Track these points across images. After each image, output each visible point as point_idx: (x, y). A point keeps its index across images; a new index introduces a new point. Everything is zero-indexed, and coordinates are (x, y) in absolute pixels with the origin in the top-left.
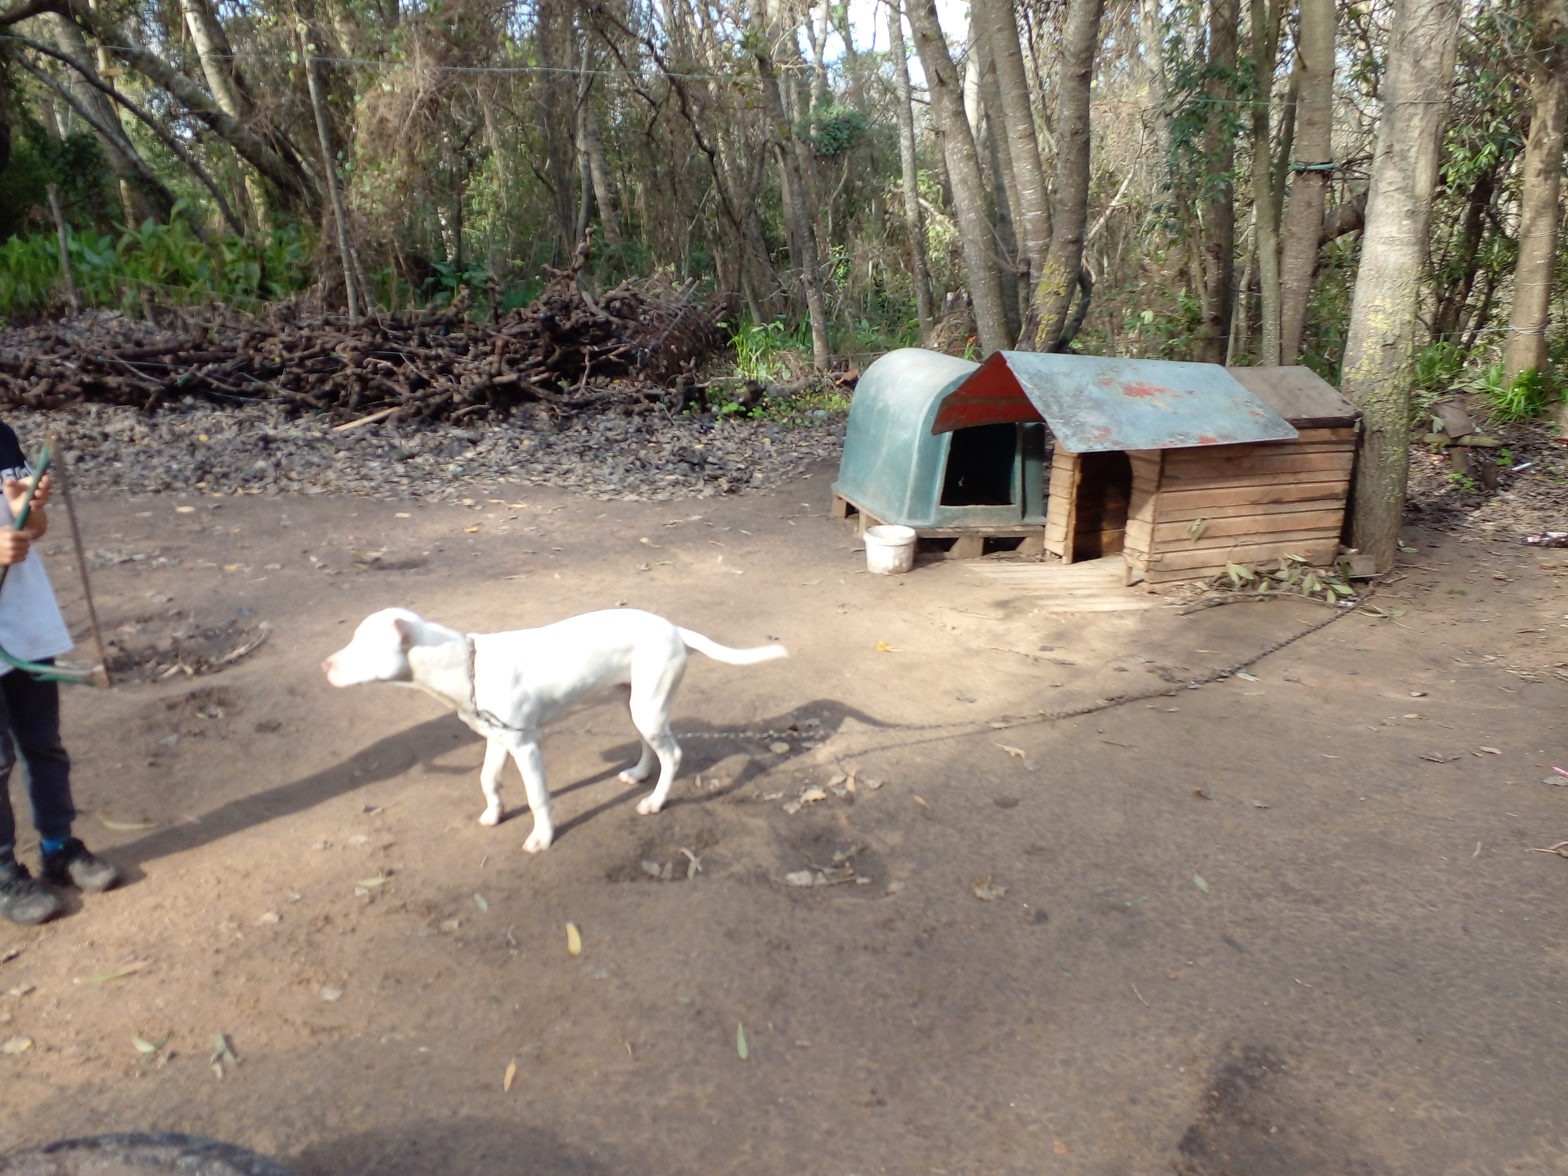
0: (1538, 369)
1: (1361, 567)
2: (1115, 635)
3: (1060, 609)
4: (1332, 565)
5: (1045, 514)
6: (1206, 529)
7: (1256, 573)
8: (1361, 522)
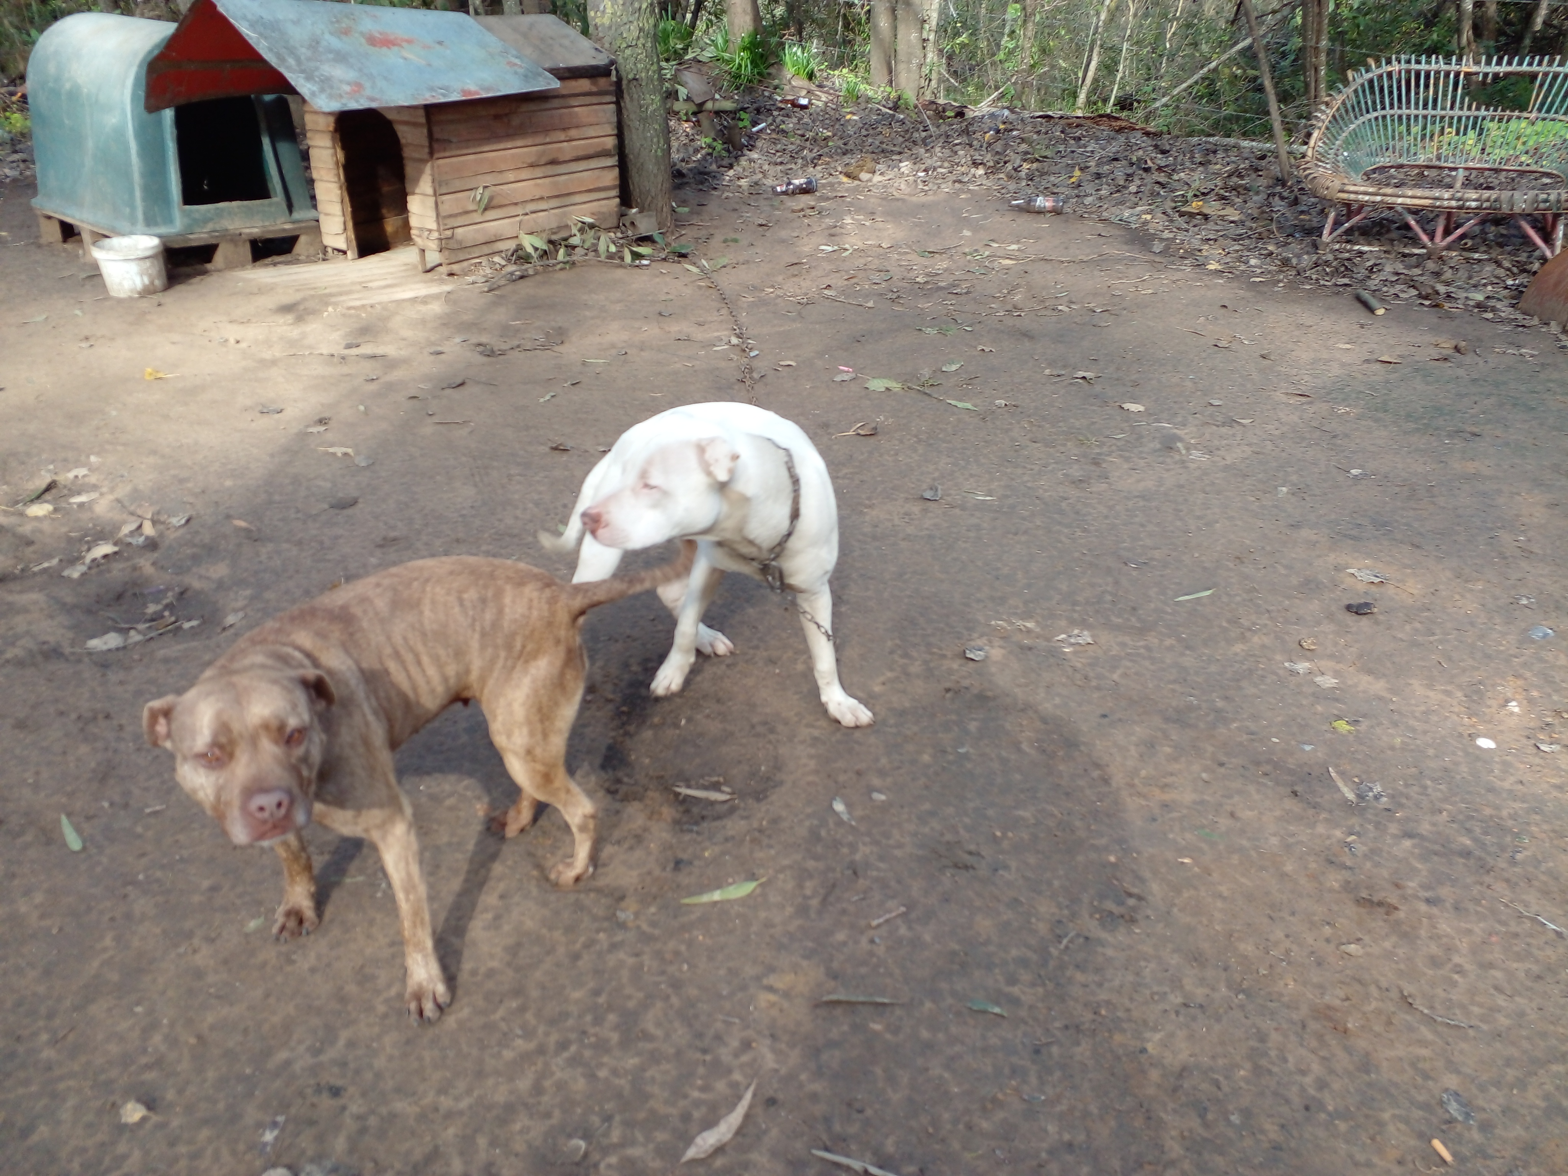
0: (756, 32)
1: (645, 225)
2: (423, 322)
3: (357, 303)
4: (618, 227)
5: (315, 207)
6: (491, 199)
7: (550, 242)
8: (636, 181)
